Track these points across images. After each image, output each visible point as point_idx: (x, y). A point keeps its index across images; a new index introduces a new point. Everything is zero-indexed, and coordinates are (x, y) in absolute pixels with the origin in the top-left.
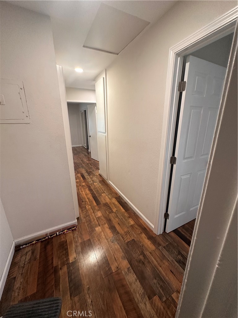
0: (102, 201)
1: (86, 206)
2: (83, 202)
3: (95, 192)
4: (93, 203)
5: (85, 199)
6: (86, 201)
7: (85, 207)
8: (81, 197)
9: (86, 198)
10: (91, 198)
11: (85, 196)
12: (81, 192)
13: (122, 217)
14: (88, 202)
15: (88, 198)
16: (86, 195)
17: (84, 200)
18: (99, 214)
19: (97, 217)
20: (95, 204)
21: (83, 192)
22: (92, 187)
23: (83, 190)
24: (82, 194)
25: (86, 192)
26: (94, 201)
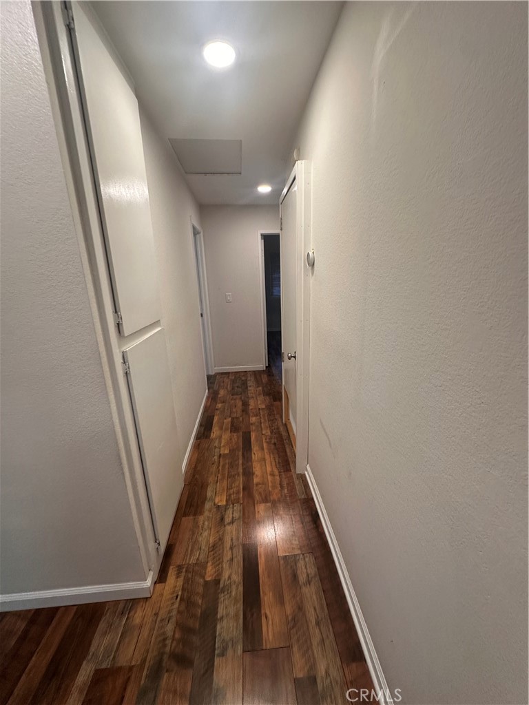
0: (238, 438)
1: (269, 433)
2: (275, 444)
3: (241, 462)
4: (256, 437)
5: (269, 450)
6: (268, 443)
7: (271, 433)
8: (277, 456)
9: (266, 451)
10: (255, 448)
11: (267, 456)
12: (276, 472)
13: (226, 411)
14: (264, 440)
15: (263, 449)
16: (264, 459)
17: (273, 447)
18: (253, 419)
19: (258, 417)
20: (253, 436)
21: (269, 469)
22: (238, 486)
23: (270, 478)
24: (273, 463)
25: (264, 468)
26: (252, 440)
